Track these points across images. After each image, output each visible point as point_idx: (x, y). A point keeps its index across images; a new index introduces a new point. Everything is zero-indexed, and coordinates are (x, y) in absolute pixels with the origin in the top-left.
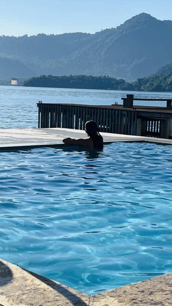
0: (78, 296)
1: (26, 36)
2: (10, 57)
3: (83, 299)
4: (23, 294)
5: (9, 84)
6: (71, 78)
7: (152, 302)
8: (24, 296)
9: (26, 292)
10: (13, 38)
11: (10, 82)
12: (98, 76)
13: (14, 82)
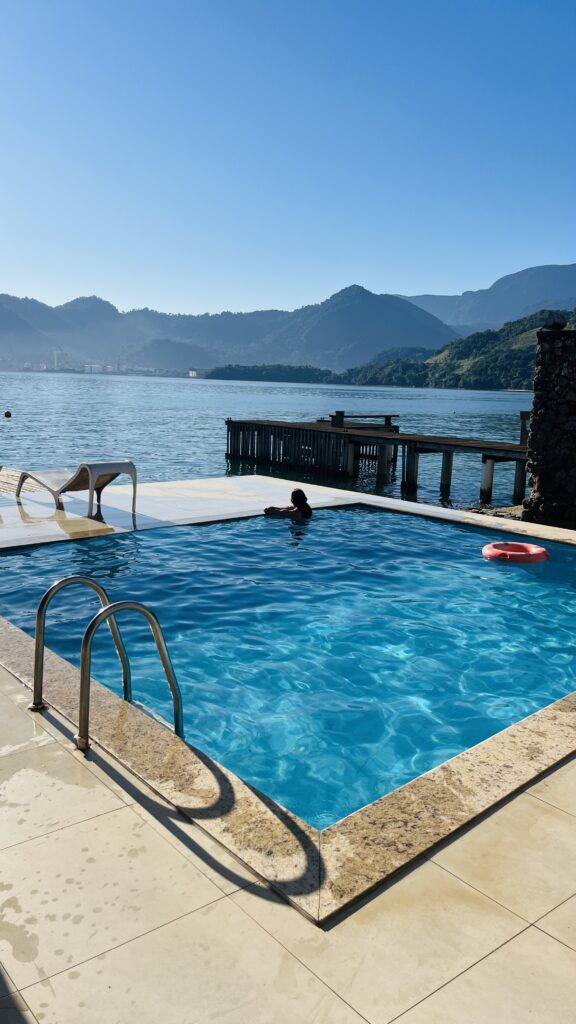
0: (307, 833)
1: (207, 314)
2: (187, 341)
3: (313, 838)
4: (250, 830)
5: (185, 375)
6: (264, 368)
7: (385, 842)
8: (251, 835)
9: (252, 826)
10: (191, 317)
11: (188, 373)
12: (298, 365)
13: (192, 374)
